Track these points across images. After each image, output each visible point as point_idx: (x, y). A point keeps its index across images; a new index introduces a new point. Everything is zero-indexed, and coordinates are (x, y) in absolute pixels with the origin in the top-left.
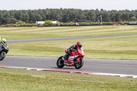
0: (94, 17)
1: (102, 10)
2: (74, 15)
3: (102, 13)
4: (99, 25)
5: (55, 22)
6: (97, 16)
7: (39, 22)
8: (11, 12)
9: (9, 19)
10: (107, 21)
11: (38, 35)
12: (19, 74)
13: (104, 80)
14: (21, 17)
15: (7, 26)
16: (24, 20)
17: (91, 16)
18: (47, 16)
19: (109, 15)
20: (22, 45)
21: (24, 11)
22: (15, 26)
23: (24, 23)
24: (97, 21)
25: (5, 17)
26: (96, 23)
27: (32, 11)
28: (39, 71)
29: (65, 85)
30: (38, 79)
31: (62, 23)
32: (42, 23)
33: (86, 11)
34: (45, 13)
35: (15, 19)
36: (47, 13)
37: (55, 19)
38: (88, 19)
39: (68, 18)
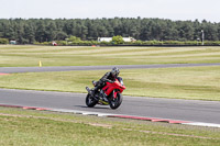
0: (191, 33)
1: (204, 21)
2: (158, 29)
3: (204, 26)
4: (200, 45)
6: (196, 31)
7: (102, 39)
8: (58, 21)
9: (55, 34)
10: (212, 39)
11: (100, 59)
12: (69, 120)
13: (206, 134)
14: (74, 30)
15: (51, 45)
16: (78, 35)
17: (187, 31)
18: (115, 29)
19: (215, 29)
20: (75, 74)
21: (79, 21)
22: (64, 45)
23: (79, 40)
24: (195, 38)
25: (48, 29)
26: (195, 42)
27: (93, 21)
28: (102, 118)
29: (143, 140)
30: (100, 129)
31: (140, 41)
32: (108, 40)
33: (178, 22)
34: (112, 25)
35: (64, 34)
36: (117, 25)
37: (129, 34)
38: (181, 35)
39: (149, 33)
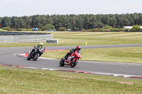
7: (126, 27)
8: (98, 16)
9: (96, 24)
11: (125, 40)
12: (106, 80)
14: (108, 21)
15: (93, 31)
16: (111, 25)
18: (135, 21)
20: (109, 50)
21: (111, 16)
22: (102, 31)
23: (112, 28)
25: (91, 21)
27: (120, 16)
28: (127, 78)
30: (125, 86)
32: (130, 28)
34: (133, 18)
35: (102, 24)
36: (135, 18)
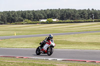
0: (86, 16)
1: (93, 9)
2: (70, 14)
3: (93, 12)
4: (92, 22)
5: (55, 20)
7: (42, 20)
8: (18, 12)
9: (17, 18)
10: (97, 18)
14: (27, 16)
15: (16, 24)
16: (29, 19)
17: (84, 15)
18: (48, 15)
19: (99, 13)
21: (29, 12)
22: (23, 24)
23: (30, 21)
25: (13, 16)
26: (89, 20)
27: (36, 11)
31: (61, 21)
32: (45, 21)
33: (80, 11)
34: (46, 13)
35: (22, 18)
36: (48, 13)
37: (55, 17)
38: (81, 17)
39: (65, 16)
